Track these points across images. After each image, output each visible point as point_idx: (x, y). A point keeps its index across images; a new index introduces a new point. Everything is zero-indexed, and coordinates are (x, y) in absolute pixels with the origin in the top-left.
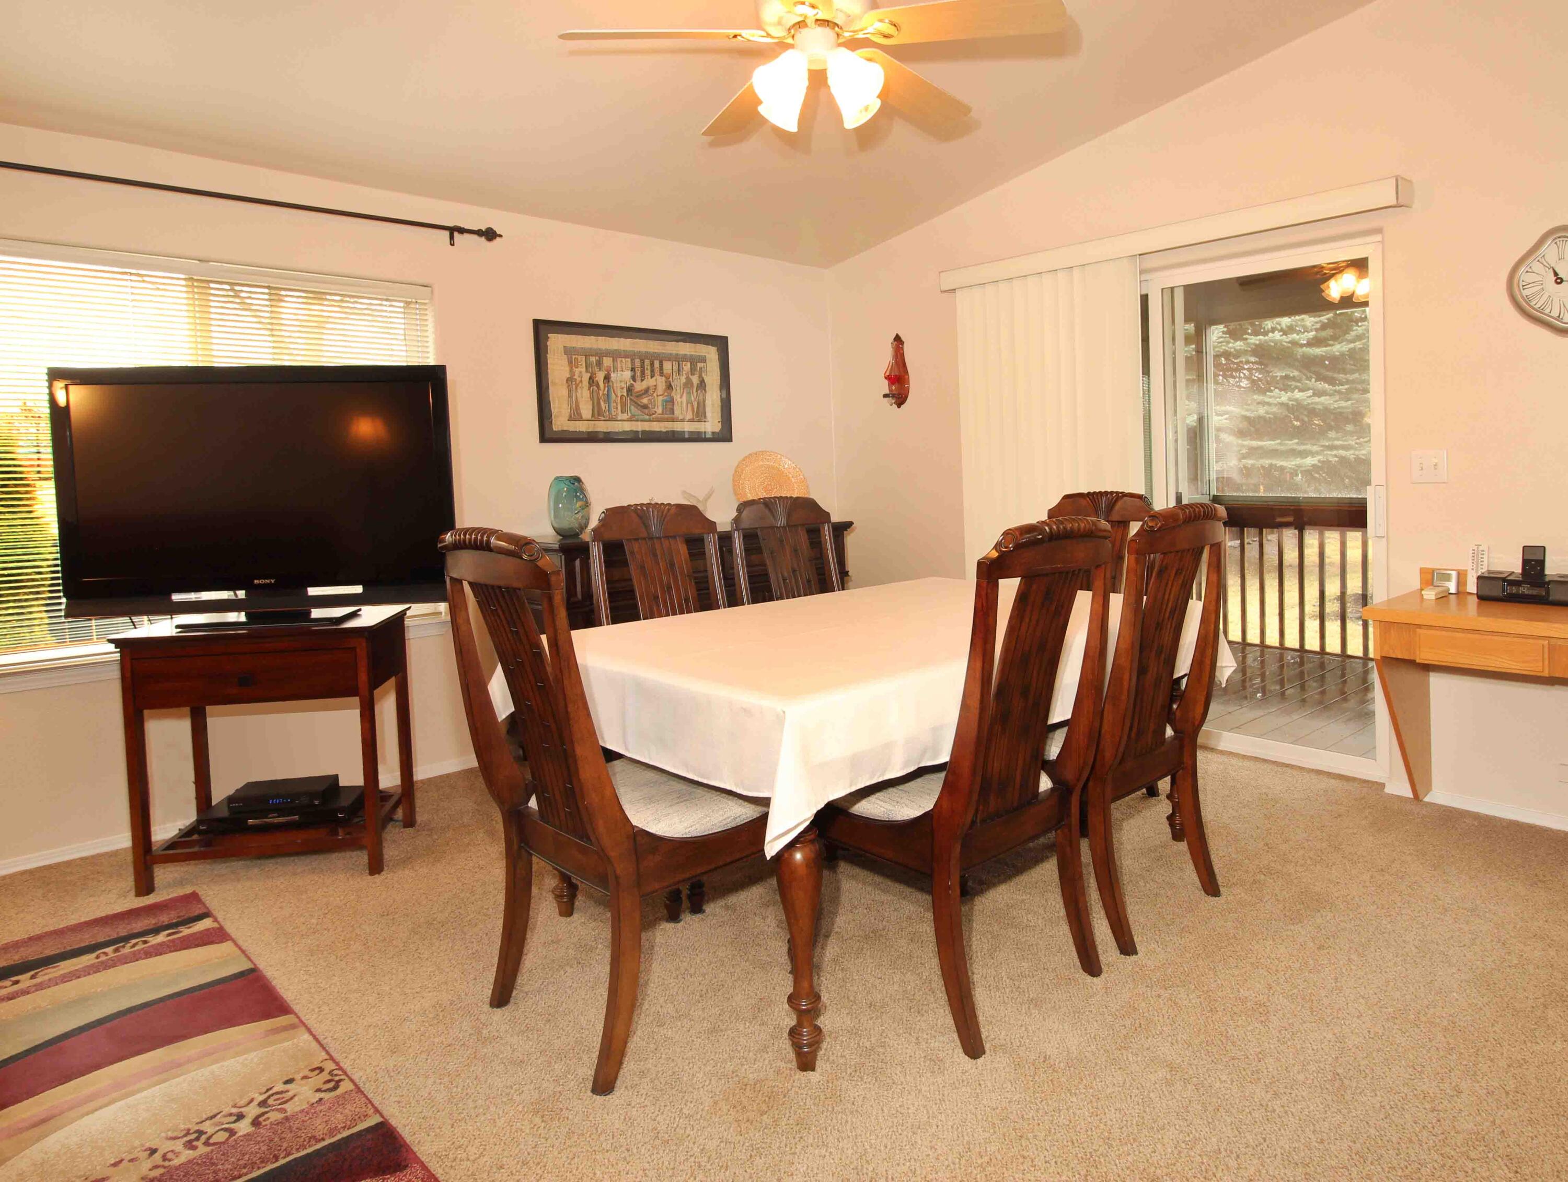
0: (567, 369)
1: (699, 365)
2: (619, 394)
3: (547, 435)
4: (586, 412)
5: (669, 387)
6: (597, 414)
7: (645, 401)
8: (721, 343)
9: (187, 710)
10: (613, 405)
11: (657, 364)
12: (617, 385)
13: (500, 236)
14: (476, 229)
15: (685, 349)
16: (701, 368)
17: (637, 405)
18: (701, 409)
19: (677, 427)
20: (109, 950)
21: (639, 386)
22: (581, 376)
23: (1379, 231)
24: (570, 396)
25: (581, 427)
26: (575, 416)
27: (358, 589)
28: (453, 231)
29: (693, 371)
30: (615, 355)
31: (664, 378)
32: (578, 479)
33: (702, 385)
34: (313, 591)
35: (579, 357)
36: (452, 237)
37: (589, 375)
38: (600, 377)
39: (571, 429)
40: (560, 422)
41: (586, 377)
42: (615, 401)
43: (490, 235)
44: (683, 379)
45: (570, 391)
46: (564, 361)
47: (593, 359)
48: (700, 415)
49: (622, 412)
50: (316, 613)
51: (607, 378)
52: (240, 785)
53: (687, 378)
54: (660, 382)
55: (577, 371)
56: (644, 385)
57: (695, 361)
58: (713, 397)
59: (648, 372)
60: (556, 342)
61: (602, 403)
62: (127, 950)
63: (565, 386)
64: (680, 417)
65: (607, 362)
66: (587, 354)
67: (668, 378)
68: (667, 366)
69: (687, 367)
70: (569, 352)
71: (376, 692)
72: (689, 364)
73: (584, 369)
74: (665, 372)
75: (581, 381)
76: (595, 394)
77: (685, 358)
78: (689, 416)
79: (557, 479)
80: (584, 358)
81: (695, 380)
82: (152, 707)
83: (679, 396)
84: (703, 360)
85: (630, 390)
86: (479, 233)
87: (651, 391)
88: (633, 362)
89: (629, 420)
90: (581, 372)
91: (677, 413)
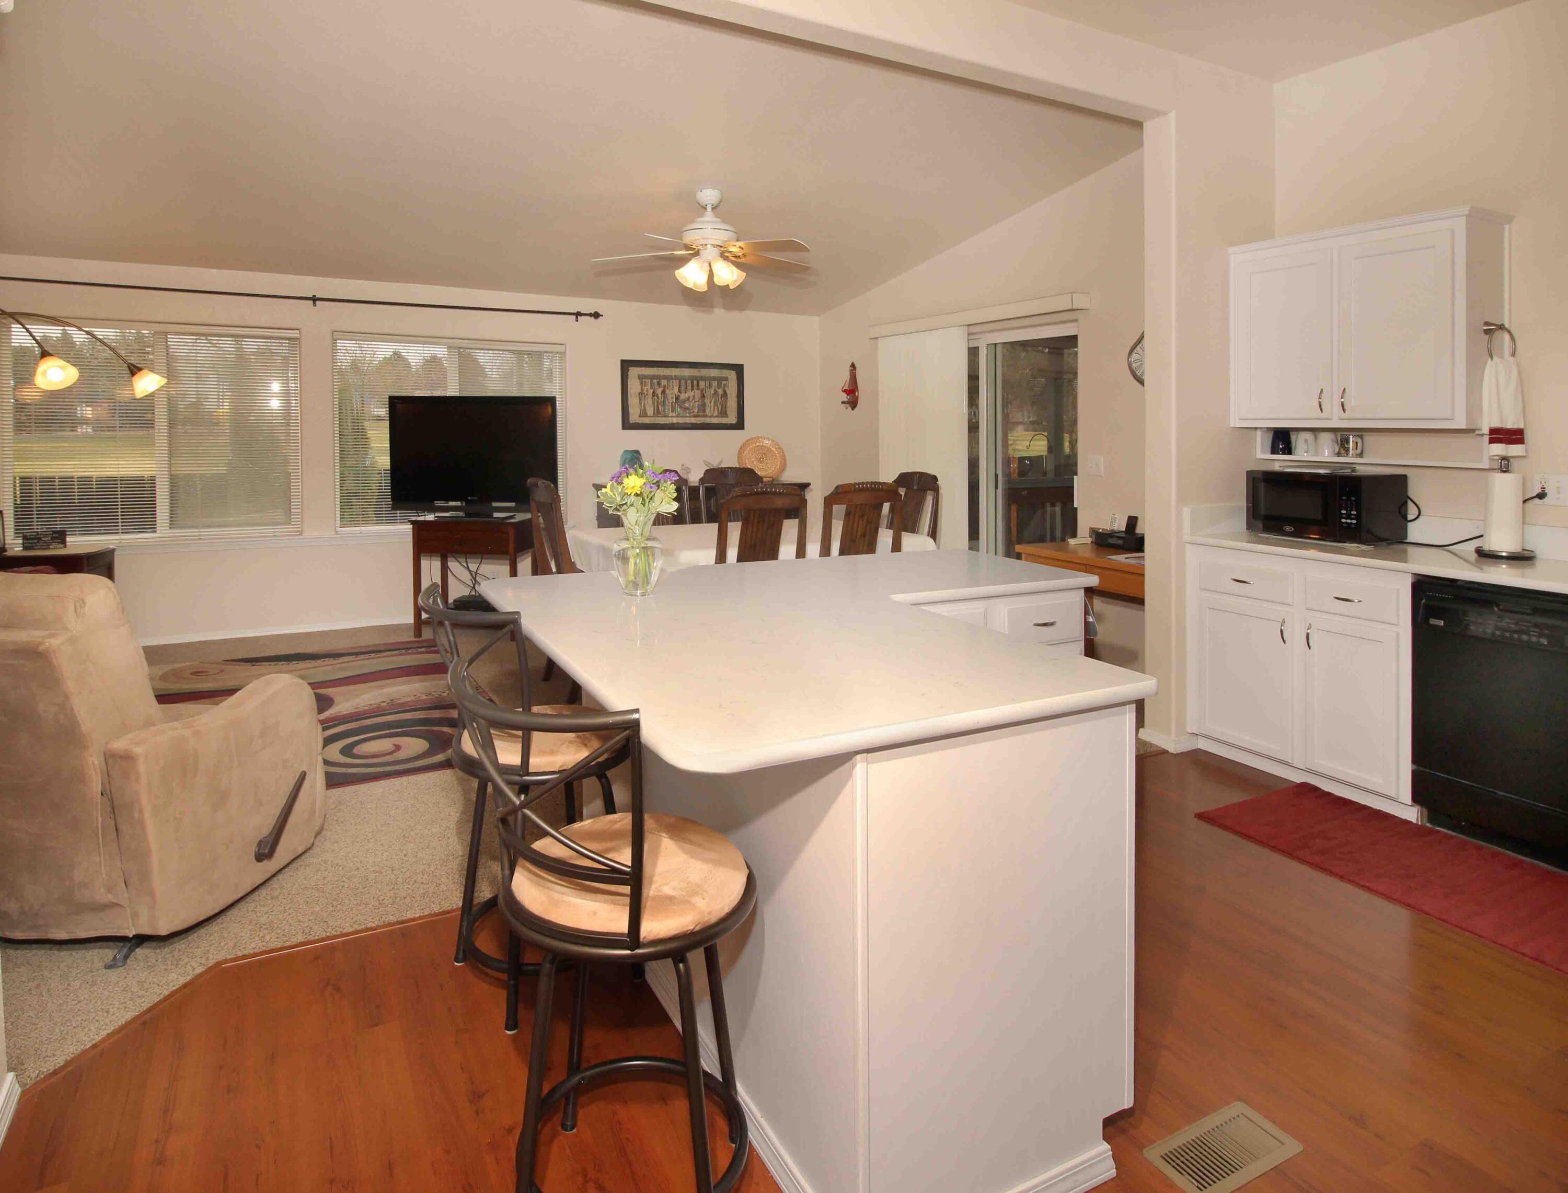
0: (640, 387)
1: (723, 382)
2: (671, 401)
3: (627, 425)
4: (650, 411)
5: (703, 396)
6: (657, 413)
7: (687, 405)
8: (738, 369)
9: (439, 555)
10: (667, 408)
11: (695, 382)
12: (669, 397)
13: (602, 315)
14: (589, 313)
15: (714, 373)
16: (724, 384)
17: (681, 407)
18: (724, 410)
19: (708, 420)
20: (403, 651)
21: (683, 396)
22: (647, 391)
23: (1076, 321)
24: (641, 403)
25: (647, 420)
26: (644, 414)
27: (512, 504)
28: (578, 314)
29: (719, 386)
30: (668, 378)
31: (699, 391)
32: (637, 452)
33: (725, 394)
34: (495, 504)
35: (647, 380)
36: (577, 318)
37: (652, 390)
38: (659, 391)
39: (640, 422)
40: (634, 417)
41: (651, 391)
42: (668, 406)
43: (596, 315)
44: (712, 392)
45: (640, 400)
46: (638, 382)
47: (655, 381)
48: (723, 413)
49: (672, 412)
50: (496, 515)
51: (663, 392)
52: (460, 595)
53: (715, 390)
54: (698, 394)
55: (645, 388)
56: (687, 395)
57: (720, 380)
58: (732, 403)
59: (690, 388)
60: (634, 372)
61: (660, 406)
62: (410, 651)
63: (638, 397)
64: (710, 415)
65: (664, 382)
66: (652, 378)
67: (702, 391)
68: (702, 384)
69: (715, 384)
70: (641, 377)
71: (518, 554)
72: (716, 382)
73: (649, 387)
74: (700, 387)
75: (647, 394)
76: (656, 402)
77: (714, 379)
78: (716, 414)
79: (626, 451)
80: (649, 381)
81: (720, 392)
82: (424, 552)
83: (709, 402)
84: (726, 379)
85: (677, 398)
86: (590, 315)
87: (691, 399)
88: (680, 383)
89: (677, 416)
90: (647, 389)
91: (708, 411)
